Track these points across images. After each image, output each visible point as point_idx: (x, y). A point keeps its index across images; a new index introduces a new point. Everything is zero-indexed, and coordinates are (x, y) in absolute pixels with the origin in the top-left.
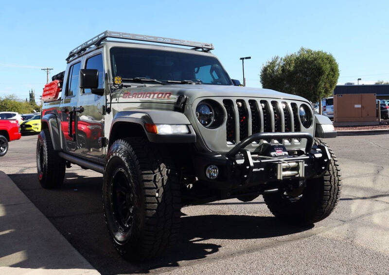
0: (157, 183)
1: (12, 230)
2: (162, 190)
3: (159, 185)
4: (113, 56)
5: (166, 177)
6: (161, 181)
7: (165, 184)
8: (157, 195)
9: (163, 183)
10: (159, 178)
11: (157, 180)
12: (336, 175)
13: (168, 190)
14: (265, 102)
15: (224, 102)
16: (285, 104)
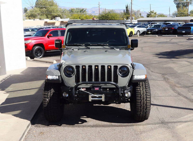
0: (48, 96)
1: (28, 102)
2: (49, 98)
3: (49, 96)
5: (52, 94)
6: (50, 95)
7: (51, 96)
8: (47, 100)
9: (50, 96)
10: (49, 94)
11: (48, 95)
12: (145, 100)
13: (52, 98)
14: (98, 66)
15: (76, 66)
16: (111, 66)
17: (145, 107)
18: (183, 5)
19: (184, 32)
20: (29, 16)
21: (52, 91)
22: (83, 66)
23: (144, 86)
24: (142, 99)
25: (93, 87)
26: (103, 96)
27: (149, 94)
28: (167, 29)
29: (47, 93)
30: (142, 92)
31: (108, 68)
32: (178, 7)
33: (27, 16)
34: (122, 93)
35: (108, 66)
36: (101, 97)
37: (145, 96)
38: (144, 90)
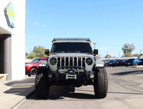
2: (39, 79)
3: (39, 78)
4: (54, 45)
5: (41, 77)
12: (104, 81)
13: (41, 79)
14: (72, 58)
15: (58, 58)
16: (80, 58)
17: (104, 86)
18: (128, 51)
19: (129, 64)
20: (29, 58)
21: (42, 75)
22: (62, 58)
23: (103, 72)
24: (102, 80)
25: (69, 71)
26: (75, 76)
27: (106, 79)
28: (118, 63)
29: (38, 76)
30: (101, 76)
31: (79, 59)
32: (124, 52)
33: (27, 58)
34: (88, 74)
35: (79, 58)
36: (74, 77)
37: (104, 78)
38: (103, 75)
